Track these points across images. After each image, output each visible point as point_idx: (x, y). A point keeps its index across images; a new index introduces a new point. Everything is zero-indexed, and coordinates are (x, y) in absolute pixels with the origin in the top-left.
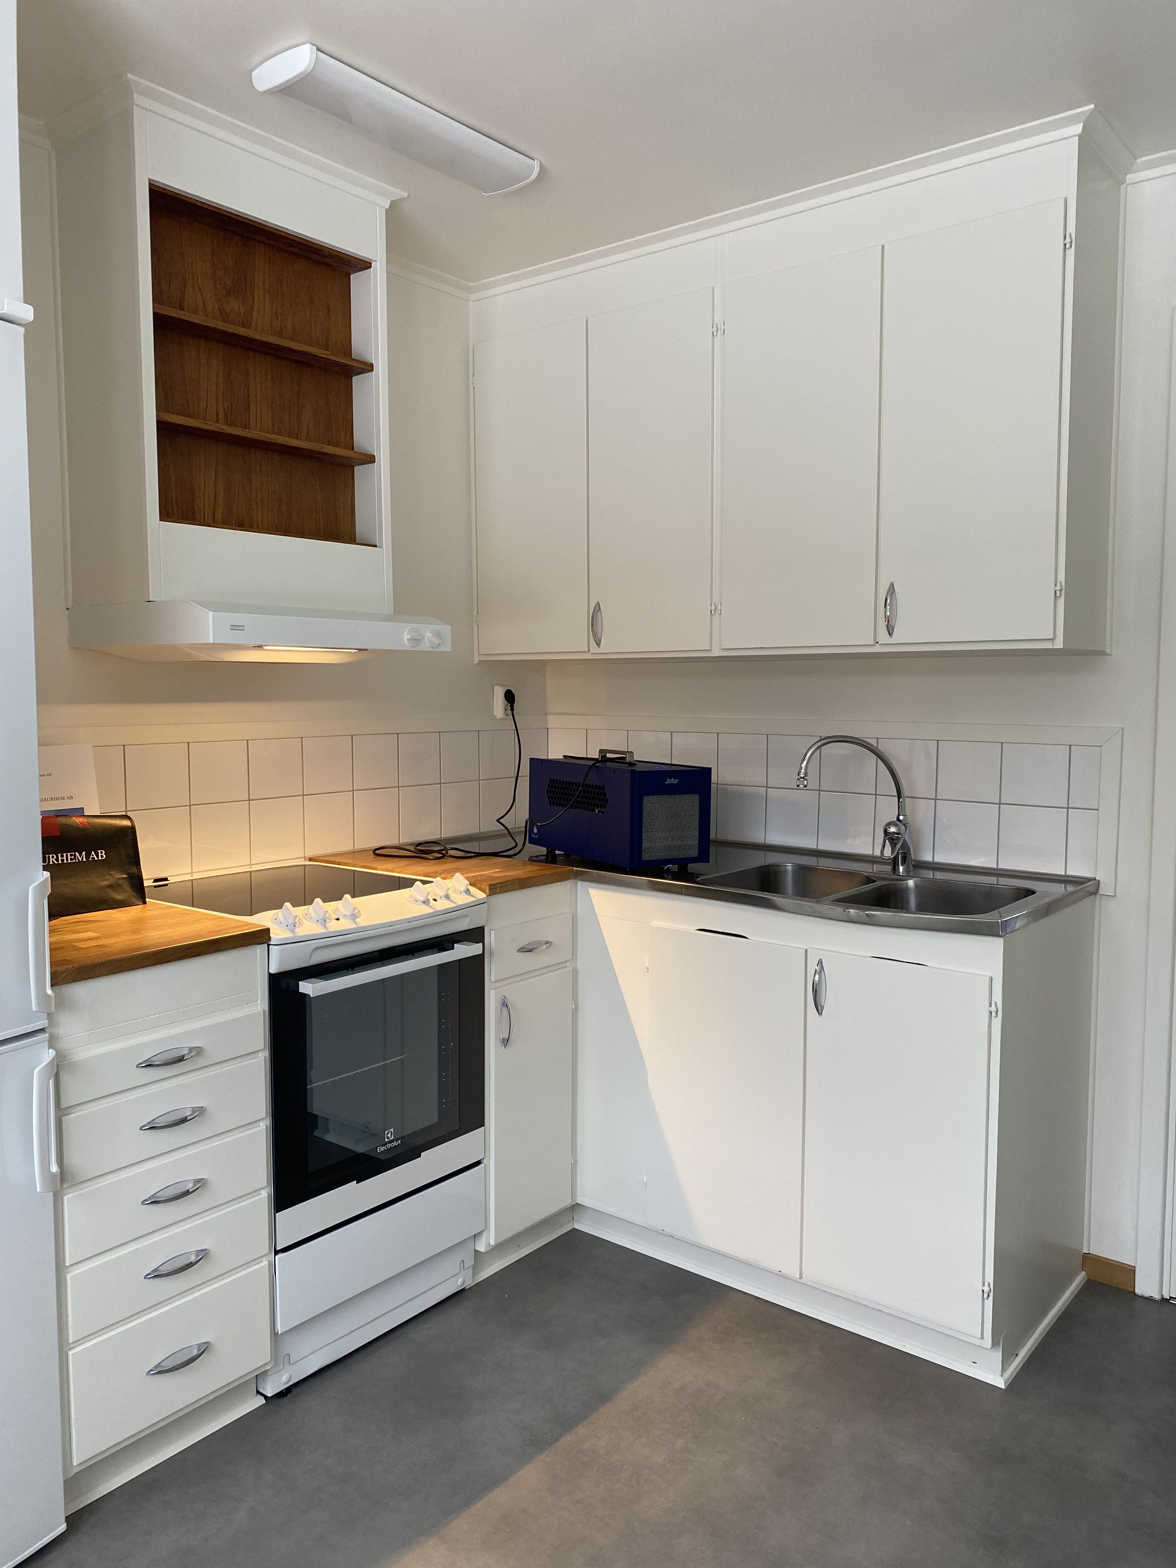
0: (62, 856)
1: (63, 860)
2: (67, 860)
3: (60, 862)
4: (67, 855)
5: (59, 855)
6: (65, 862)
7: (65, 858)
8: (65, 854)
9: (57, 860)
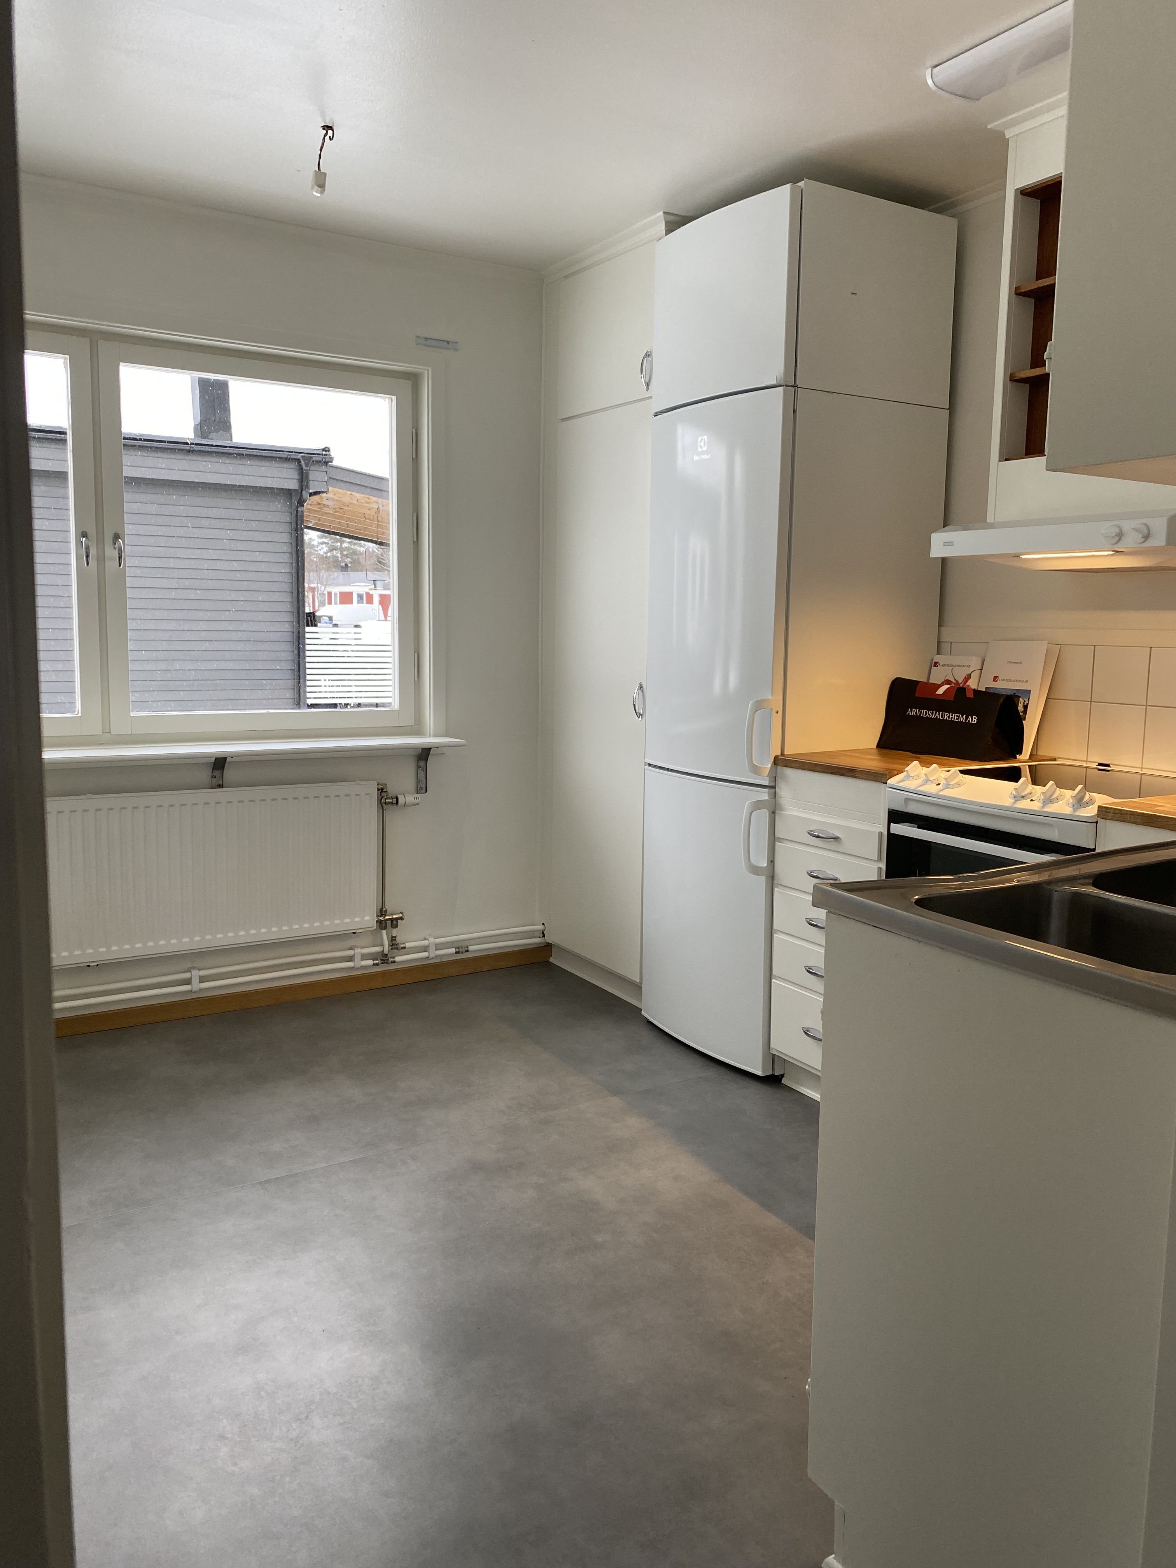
0: (952, 715)
1: (952, 718)
2: (954, 719)
3: (950, 719)
4: (955, 715)
5: (951, 714)
6: (953, 720)
7: (953, 717)
8: (954, 714)
9: (949, 717)
